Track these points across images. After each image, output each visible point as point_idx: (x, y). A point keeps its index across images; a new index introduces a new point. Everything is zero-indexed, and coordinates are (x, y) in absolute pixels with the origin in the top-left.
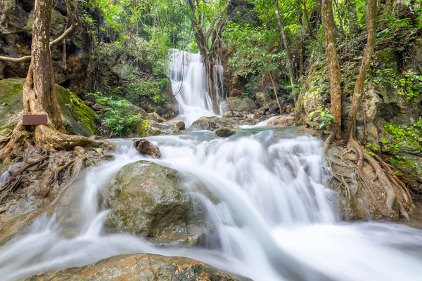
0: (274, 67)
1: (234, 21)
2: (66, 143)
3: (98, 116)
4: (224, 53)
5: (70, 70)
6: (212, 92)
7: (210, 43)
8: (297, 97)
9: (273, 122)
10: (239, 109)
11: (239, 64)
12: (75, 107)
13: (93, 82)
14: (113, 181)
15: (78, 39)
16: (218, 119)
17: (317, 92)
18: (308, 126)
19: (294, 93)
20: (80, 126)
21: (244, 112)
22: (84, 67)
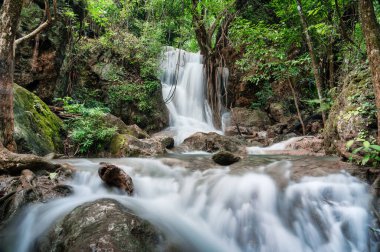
0: (294, 73)
1: (244, 17)
2: (12, 164)
3: (64, 126)
4: (230, 53)
5: (40, 69)
6: (213, 101)
7: (214, 41)
8: (327, 115)
9: (293, 145)
10: (247, 123)
11: (249, 67)
12: (38, 115)
13: (67, 83)
14: (58, 229)
15: (54, 35)
16: (219, 136)
17: (356, 113)
18: (345, 159)
19: (322, 109)
20: (38, 140)
21: (254, 128)
22: (57, 66)
